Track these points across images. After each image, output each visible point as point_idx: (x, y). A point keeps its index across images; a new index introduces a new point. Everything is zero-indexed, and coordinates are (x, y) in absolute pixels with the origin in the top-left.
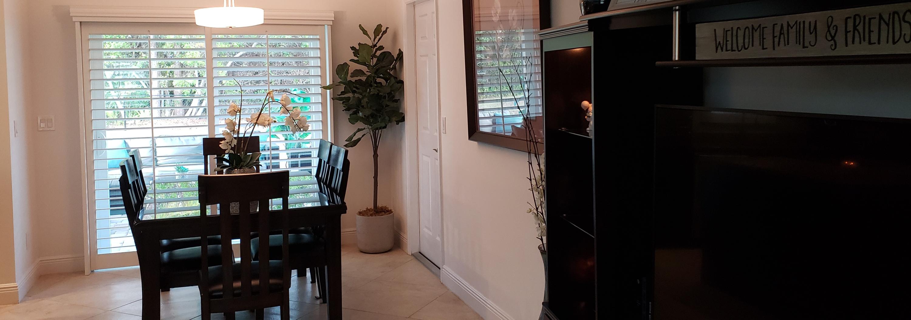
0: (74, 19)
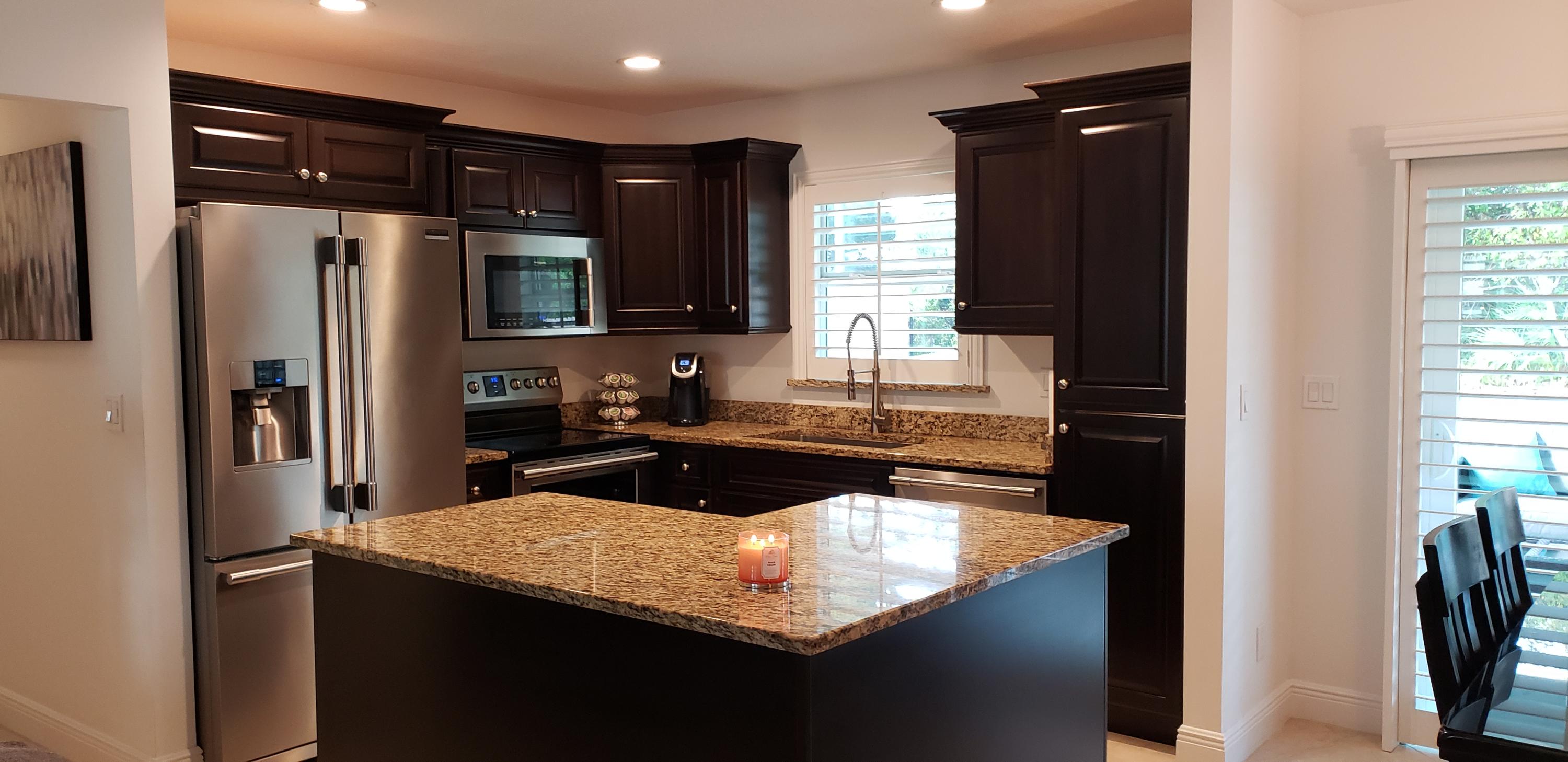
0: (1393, 155)
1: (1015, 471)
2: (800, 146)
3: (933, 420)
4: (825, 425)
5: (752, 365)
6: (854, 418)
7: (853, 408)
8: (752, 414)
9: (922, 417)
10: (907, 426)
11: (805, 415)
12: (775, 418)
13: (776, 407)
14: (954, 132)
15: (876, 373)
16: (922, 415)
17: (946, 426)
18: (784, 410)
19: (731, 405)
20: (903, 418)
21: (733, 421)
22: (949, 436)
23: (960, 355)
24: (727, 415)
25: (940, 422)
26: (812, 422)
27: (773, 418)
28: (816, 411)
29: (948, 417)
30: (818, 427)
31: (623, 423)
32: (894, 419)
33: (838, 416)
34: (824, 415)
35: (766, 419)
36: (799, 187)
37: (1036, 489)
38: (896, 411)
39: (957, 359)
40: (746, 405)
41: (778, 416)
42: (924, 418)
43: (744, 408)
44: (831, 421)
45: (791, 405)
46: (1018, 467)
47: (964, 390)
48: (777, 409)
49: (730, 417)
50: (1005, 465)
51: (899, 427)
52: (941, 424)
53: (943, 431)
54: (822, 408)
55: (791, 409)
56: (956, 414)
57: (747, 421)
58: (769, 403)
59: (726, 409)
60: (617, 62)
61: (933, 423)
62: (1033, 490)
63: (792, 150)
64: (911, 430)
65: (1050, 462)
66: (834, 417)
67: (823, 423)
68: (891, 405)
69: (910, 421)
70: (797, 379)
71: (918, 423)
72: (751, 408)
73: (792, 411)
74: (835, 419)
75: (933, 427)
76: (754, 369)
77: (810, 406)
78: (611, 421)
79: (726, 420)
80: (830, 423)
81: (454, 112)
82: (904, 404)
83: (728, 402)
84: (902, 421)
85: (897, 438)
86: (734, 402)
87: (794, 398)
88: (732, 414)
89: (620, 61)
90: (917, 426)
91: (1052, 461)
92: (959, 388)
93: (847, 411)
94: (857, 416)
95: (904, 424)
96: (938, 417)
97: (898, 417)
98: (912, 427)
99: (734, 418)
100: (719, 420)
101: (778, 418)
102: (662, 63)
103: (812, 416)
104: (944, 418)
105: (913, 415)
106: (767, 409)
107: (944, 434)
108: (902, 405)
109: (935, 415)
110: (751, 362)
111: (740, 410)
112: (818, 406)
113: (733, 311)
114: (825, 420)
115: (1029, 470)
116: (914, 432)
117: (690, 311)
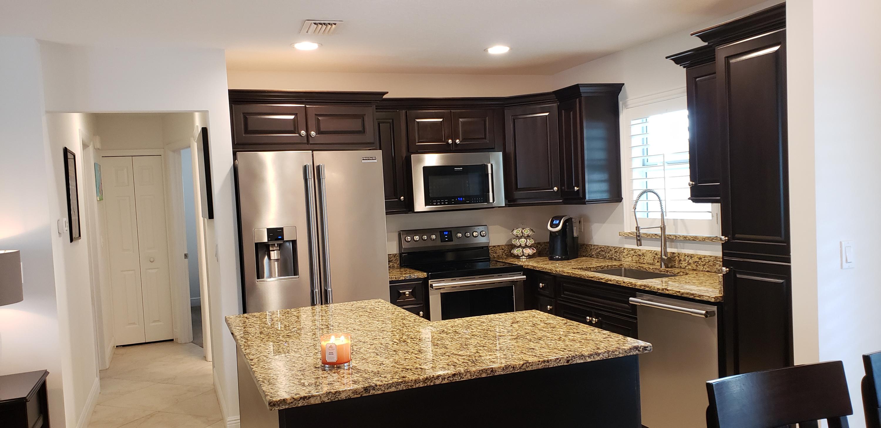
1: (698, 298)
2: (623, 84)
3: (698, 260)
4: (640, 262)
5: (604, 223)
6: (655, 258)
7: (655, 251)
8: (604, 253)
9: (691, 258)
10: (684, 264)
11: (630, 255)
12: (615, 256)
13: (615, 249)
14: (684, 67)
15: (663, 229)
16: (691, 256)
17: (704, 265)
18: (619, 251)
19: (593, 247)
20: (681, 258)
21: (594, 257)
22: (706, 271)
23: (712, 216)
24: (591, 253)
25: (702, 262)
26: (633, 259)
27: (613, 256)
28: (635, 252)
29: (706, 258)
30: (636, 263)
31: (525, 258)
32: (676, 259)
33: (647, 256)
34: (640, 255)
35: (610, 257)
36: (623, 110)
37: (707, 312)
38: (677, 254)
39: (711, 219)
40: (600, 248)
41: (616, 255)
42: (692, 259)
43: (600, 250)
44: (643, 259)
45: (623, 248)
46: (700, 296)
47: (714, 240)
48: (616, 250)
49: (593, 255)
50: (693, 294)
51: (679, 264)
52: (702, 263)
53: (704, 268)
54: (638, 251)
55: (622, 251)
56: (711, 256)
57: (601, 257)
58: (612, 247)
59: (591, 250)
60: (484, 50)
61: (698, 262)
62: (704, 312)
63: (619, 87)
64: (686, 266)
65: (721, 294)
66: (644, 256)
67: (639, 260)
68: (676, 249)
69: (685, 260)
70: (626, 231)
71: (690, 262)
72: (603, 249)
73: (623, 252)
74: (645, 258)
75: (698, 265)
76: (605, 225)
77: (632, 249)
78: (518, 257)
79: (591, 257)
80: (642, 260)
81: (387, 93)
82: (683, 249)
83: (591, 245)
84: (680, 260)
85: (673, 271)
86: (594, 246)
87: (625, 244)
88: (593, 253)
89: (486, 50)
90: (689, 264)
91: (723, 293)
92: (711, 239)
93: (651, 253)
94: (657, 257)
95: (682, 262)
96: (700, 259)
97: (678, 257)
98: (686, 265)
99: (595, 256)
100: (587, 257)
101: (616, 256)
102: (511, 49)
103: (633, 255)
104: (703, 259)
105: (686, 257)
106: (610, 250)
107: (704, 270)
108: (682, 250)
109: (699, 257)
110: (603, 221)
111: (597, 251)
112: (636, 249)
113: (576, 190)
114: (640, 258)
115: (705, 299)
116: (687, 268)
117: (556, 191)
